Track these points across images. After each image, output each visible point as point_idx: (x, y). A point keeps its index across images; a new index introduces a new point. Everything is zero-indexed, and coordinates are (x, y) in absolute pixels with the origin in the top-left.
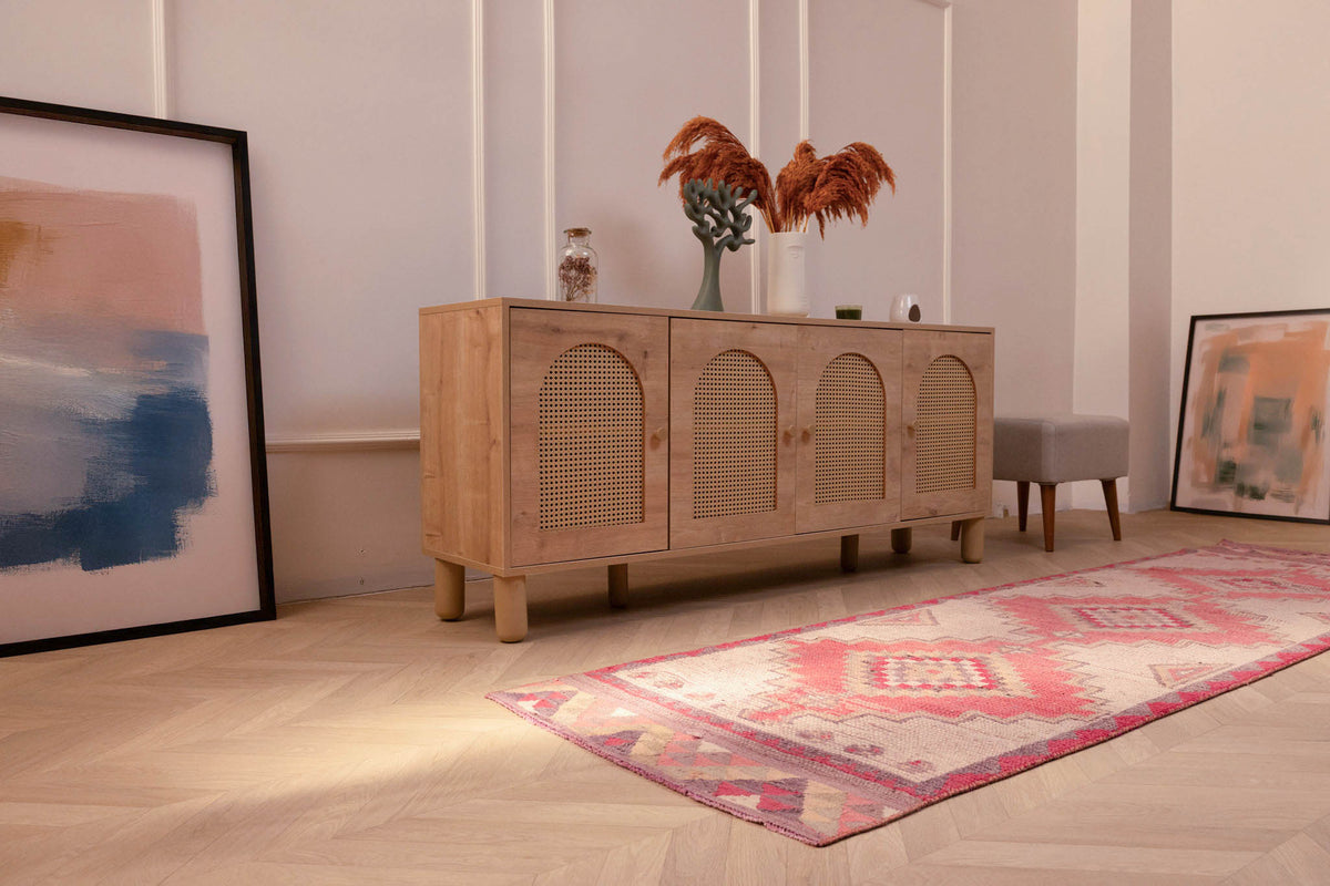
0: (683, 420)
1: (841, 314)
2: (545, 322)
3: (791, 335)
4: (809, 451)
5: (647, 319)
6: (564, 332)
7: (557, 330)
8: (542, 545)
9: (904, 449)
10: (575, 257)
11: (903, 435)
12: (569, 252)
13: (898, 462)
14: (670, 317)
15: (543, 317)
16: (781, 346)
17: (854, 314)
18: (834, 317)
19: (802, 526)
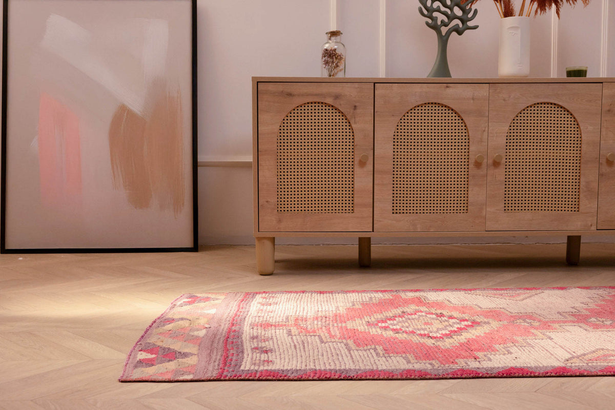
0: (385, 148)
1: (570, 74)
2: (282, 90)
3: (484, 91)
4: (500, 173)
5: (356, 85)
6: (294, 95)
7: (290, 95)
8: (280, 221)
9: (601, 175)
10: (329, 49)
11: (600, 164)
12: (327, 46)
13: (595, 185)
14: (375, 83)
15: (280, 87)
16: (473, 99)
17: (580, 73)
18: (565, 76)
19: (491, 225)
